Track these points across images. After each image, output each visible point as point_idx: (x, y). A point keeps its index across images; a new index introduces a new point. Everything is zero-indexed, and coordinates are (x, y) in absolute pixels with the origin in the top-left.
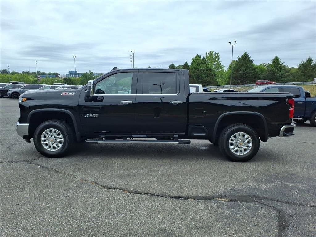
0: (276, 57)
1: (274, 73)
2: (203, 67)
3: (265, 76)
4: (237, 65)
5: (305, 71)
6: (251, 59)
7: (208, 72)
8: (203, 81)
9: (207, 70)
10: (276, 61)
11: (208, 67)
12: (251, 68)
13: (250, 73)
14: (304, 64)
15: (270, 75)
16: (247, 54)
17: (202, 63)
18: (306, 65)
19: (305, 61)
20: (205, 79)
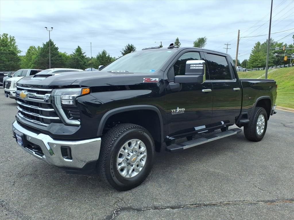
0: (78, 47)
1: (78, 61)
2: (5, 50)
3: (71, 63)
4: (44, 51)
5: (102, 61)
6: (56, 46)
7: (11, 56)
8: (5, 65)
9: (9, 54)
10: (79, 50)
11: (10, 50)
12: (57, 55)
13: (57, 60)
14: (100, 55)
15: (75, 63)
16: (52, 41)
17: (3, 45)
18: (103, 56)
19: (101, 53)
20: (8, 63)
